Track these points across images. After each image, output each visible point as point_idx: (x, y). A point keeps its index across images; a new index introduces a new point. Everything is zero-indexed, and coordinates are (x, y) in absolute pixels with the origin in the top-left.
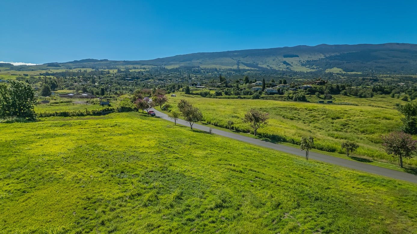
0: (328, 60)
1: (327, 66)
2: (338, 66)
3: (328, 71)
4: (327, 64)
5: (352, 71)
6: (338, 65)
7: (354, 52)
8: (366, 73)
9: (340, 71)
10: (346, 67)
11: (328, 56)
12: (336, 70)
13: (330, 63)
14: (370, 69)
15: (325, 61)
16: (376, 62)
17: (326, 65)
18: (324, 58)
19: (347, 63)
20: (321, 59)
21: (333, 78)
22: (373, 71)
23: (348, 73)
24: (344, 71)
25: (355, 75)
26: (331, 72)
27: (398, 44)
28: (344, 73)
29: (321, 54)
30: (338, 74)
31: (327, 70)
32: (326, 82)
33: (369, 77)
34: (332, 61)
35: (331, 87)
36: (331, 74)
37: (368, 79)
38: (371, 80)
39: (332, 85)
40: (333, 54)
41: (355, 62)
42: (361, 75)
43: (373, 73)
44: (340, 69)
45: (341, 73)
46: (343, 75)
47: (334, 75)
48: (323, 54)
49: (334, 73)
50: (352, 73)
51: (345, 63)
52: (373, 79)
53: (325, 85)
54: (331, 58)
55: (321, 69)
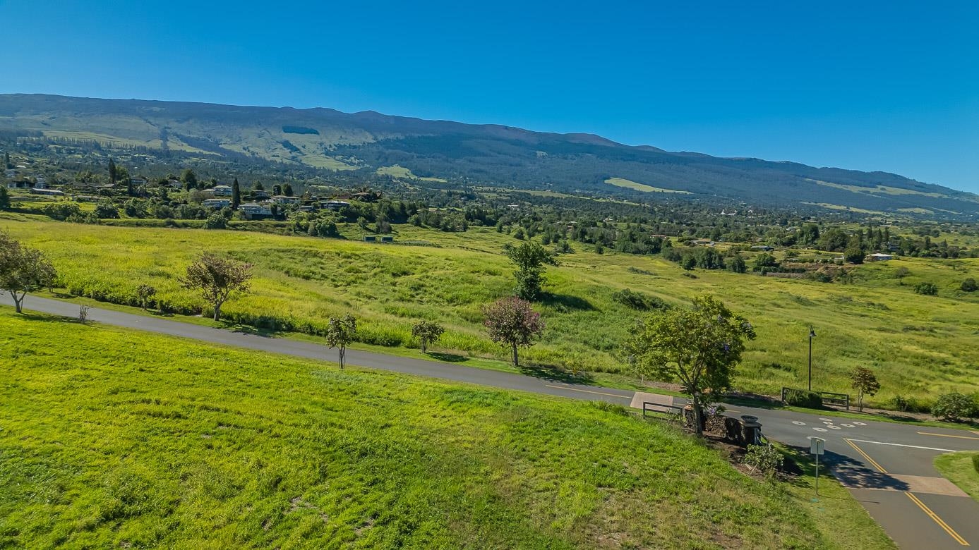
0: (381, 148)
1: (380, 161)
2: (402, 162)
3: (382, 171)
4: (380, 157)
5: (429, 176)
6: (402, 160)
7: (432, 135)
8: (454, 181)
9: (406, 174)
10: (416, 166)
11: (380, 138)
12: (397, 171)
13: (385, 153)
14: (460, 173)
15: (374, 149)
16: (470, 161)
17: (378, 159)
18: (373, 141)
19: (418, 157)
20: (368, 143)
21: (392, 188)
22: (465, 178)
23: (422, 179)
24: (414, 173)
25: (436, 185)
26: (389, 174)
27: (506, 128)
28: (413, 177)
29: (367, 134)
30: (401, 179)
31: (380, 169)
32: (378, 195)
33: (458, 189)
34: (390, 151)
35: (389, 206)
36: (388, 178)
37: (457, 194)
38: (462, 195)
39: (391, 203)
40: (390, 137)
41: (433, 157)
42: (445, 186)
43: (466, 182)
44: (407, 170)
45: (408, 177)
46: (412, 183)
47: (394, 181)
48: (372, 134)
49: (395, 178)
50: (428, 179)
51: (415, 157)
52: (466, 195)
53: (377, 202)
54: (386, 143)
55: (368, 166)
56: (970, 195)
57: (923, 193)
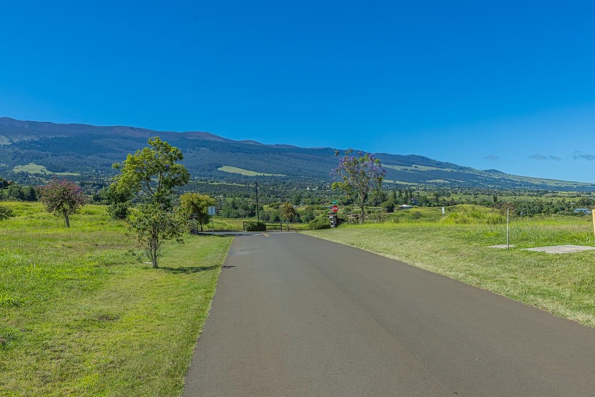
0: (16, 149)
1: (16, 160)
2: (37, 160)
3: (18, 169)
4: (15, 157)
5: (63, 171)
6: (37, 159)
7: (65, 136)
8: (87, 174)
9: (42, 171)
10: (51, 163)
11: (16, 140)
12: (33, 168)
13: (20, 154)
14: (93, 167)
15: (10, 150)
16: (101, 157)
17: (13, 159)
18: (9, 144)
19: (52, 155)
20: (4, 145)
21: (28, 183)
22: (97, 172)
23: (56, 173)
24: (48, 169)
25: (69, 178)
26: (25, 171)
27: (132, 128)
28: (48, 173)
29: (3, 137)
30: (37, 175)
31: (16, 167)
32: (9, 182)
33: (91, 180)
34: (26, 151)
35: (19, 191)
36: (24, 175)
37: (89, 184)
38: (94, 185)
39: (21, 188)
40: (25, 139)
41: (67, 155)
42: (78, 178)
43: (98, 175)
44: (42, 167)
45: (44, 173)
46: (48, 177)
47: (30, 176)
48: (7, 137)
49: (30, 174)
50: (62, 174)
51: (50, 155)
52: (98, 184)
53: (7, 188)
54: (21, 144)
55: (4, 165)
56: (469, 169)
57: (441, 169)
